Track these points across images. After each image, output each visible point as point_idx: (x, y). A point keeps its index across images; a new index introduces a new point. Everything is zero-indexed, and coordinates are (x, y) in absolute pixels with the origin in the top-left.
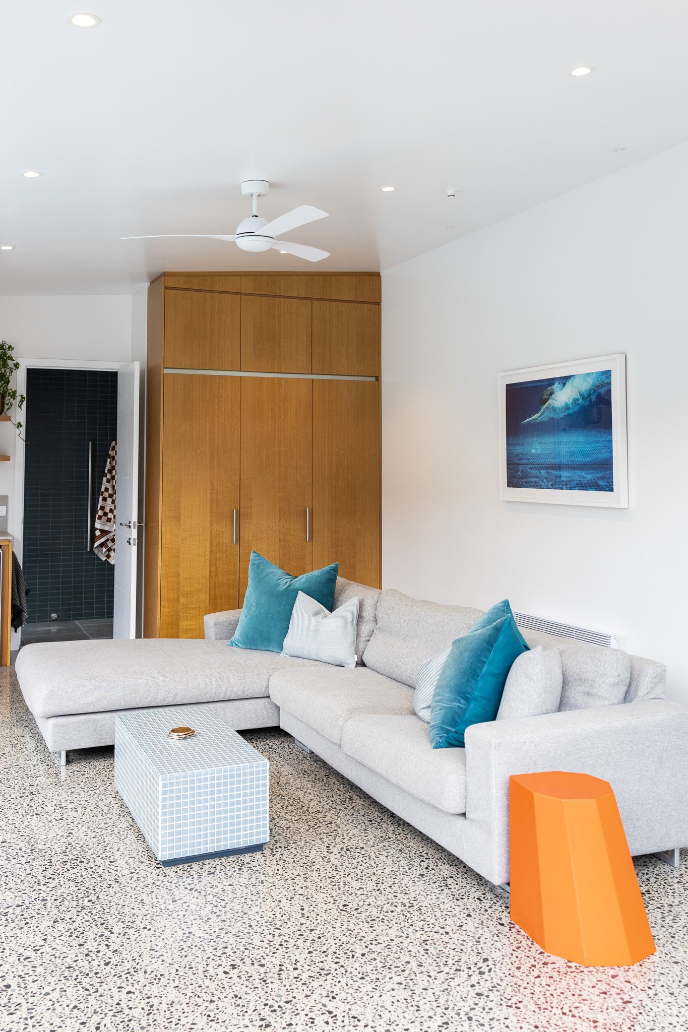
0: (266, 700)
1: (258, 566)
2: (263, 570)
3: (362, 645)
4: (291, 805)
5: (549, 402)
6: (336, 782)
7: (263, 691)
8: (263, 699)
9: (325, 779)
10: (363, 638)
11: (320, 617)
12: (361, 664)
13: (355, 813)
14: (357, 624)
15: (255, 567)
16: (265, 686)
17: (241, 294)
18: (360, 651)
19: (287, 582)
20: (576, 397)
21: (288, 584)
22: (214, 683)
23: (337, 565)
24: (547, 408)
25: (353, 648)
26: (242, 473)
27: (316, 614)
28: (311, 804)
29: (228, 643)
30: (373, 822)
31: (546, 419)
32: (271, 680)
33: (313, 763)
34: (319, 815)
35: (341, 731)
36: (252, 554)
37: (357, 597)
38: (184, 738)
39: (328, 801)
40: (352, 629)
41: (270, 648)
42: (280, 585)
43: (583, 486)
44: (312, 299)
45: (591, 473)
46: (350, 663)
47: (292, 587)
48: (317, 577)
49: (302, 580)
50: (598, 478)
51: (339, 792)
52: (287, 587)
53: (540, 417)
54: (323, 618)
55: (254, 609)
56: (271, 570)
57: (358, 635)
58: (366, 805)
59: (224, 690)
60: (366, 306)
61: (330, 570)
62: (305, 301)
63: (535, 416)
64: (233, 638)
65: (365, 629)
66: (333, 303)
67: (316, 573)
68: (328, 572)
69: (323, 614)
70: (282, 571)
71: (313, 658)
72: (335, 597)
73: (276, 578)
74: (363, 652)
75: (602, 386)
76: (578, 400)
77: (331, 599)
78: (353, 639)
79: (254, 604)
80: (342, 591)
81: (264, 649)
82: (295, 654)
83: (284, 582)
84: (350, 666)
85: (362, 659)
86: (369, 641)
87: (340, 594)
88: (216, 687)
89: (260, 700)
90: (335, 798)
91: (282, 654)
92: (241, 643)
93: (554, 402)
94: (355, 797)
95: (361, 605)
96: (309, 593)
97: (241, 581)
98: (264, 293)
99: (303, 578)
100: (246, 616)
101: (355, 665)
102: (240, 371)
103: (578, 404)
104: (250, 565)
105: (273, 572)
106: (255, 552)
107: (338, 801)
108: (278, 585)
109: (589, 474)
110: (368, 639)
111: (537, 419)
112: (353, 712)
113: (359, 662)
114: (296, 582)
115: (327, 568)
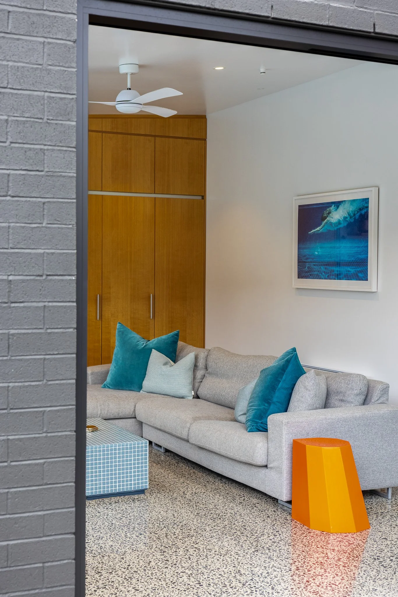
0: (134, 420)
1: (123, 333)
2: (126, 335)
3: (197, 385)
4: (157, 475)
5: (328, 218)
6: (184, 466)
7: (131, 413)
8: (131, 419)
9: (176, 465)
10: (198, 380)
11: (168, 366)
12: (197, 397)
13: (198, 479)
14: (194, 371)
15: (121, 333)
16: (132, 410)
17: (102, 132)
18: (196, 389)
19: (144, 344)
20: (346, 216)
21: (144, 345)
22: (99, 407)
23: (178, 332)
24: (326, 223)
25: (191, 387)
26: (103, 267)
27: (166, 364)
28: (169, 475)
29: (102, 386)
30: (209, 482)
31: (325, 231)
32: (137, 406)
33: (166, 457)
34: (176, 480)
35: (189, 430)
36: (118, 325)
37: (194, 353)
38: (92, 431)
39: (180, 474)
40: (191, 373)
41: (132, 388)
42: (139, 345)
43: (348, 277)
44: (155, 136)
45: (354, 268)
46: (189, 396)
47: (147, 347)
48: (165, 340)
49: (154, 342)
50: (358, 272)
51: (186, 470)
52: (144, 347)
53: (321, 229)
54: (170, 366)
55: (121, 362)
56: (132, 335)
57: (194, 378)
58: (204, 475)
59: (106, 412)
60: (195, 141)
61: (174, 335)
62: (150, 138)
63: (318, 229)
64: (105, 383)
65: (200, 374)
66: (171, 139)
67: (164, 337)
68: (173, 336)
69: (170, 364)
70: (139, 336)
71: (164, 393)
72: (177, 354)
73: (136, 341)
74: (198, 389)
75: (363, 209)
76: (347, 218)
77: (174, 355)
78: (191, 380)
79: (121, 359)
80: (182, 349)
81: (128, 389)
82: (151, 390)
83: (142, 344)
84: (189, 398)
85: (197, 394)
86: (201, 382)
87: (180, 352)
88: (101, 410)
89: (129, 420)
90: (184, 472)
91: (141, 392)
92: (111, 385)
93: (331, 219)
94: (196, 472)
95: (196, 358)
96: (159, 350)
97: (103, 347)
98: (119, 131)
99: (155, 341)
100: (115, 367)
101: (192, 397)
102: (102, 191)
103: (347, 221)
104: (117, 332)
105: (134, 337)
106: (119, 323)
107: (186, 474)
108: (137, 345)
109: (352, 269)
110: (201, 380)
111: (319, 230)
112: (196, 419)
113: (195, 396)
114: (150, 343)
115: (172, 334)
